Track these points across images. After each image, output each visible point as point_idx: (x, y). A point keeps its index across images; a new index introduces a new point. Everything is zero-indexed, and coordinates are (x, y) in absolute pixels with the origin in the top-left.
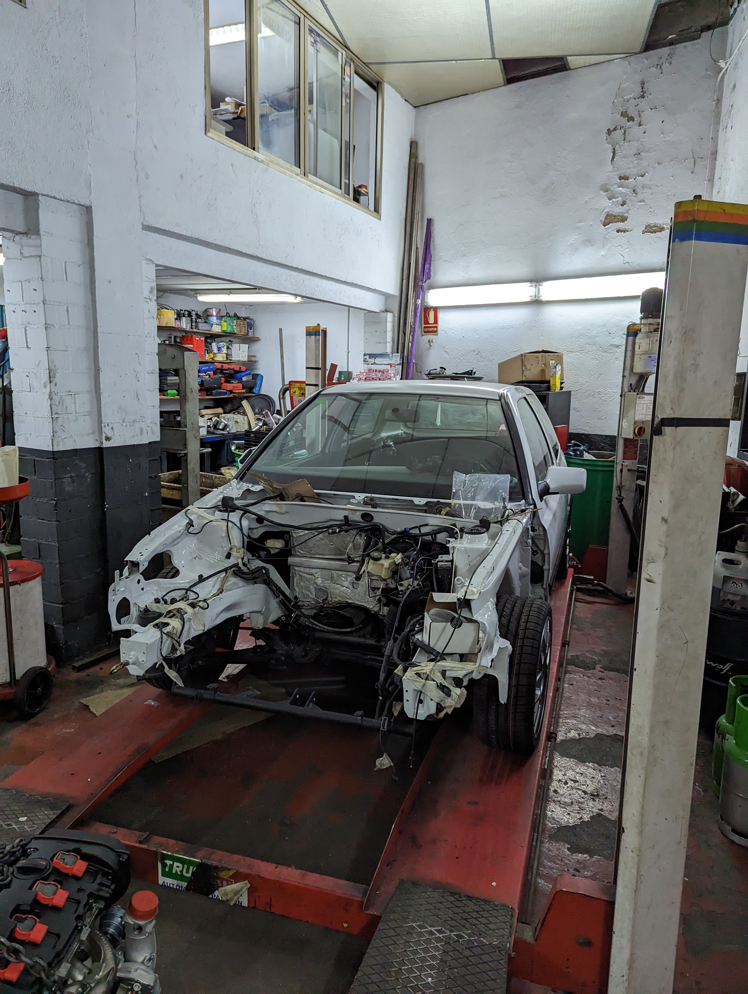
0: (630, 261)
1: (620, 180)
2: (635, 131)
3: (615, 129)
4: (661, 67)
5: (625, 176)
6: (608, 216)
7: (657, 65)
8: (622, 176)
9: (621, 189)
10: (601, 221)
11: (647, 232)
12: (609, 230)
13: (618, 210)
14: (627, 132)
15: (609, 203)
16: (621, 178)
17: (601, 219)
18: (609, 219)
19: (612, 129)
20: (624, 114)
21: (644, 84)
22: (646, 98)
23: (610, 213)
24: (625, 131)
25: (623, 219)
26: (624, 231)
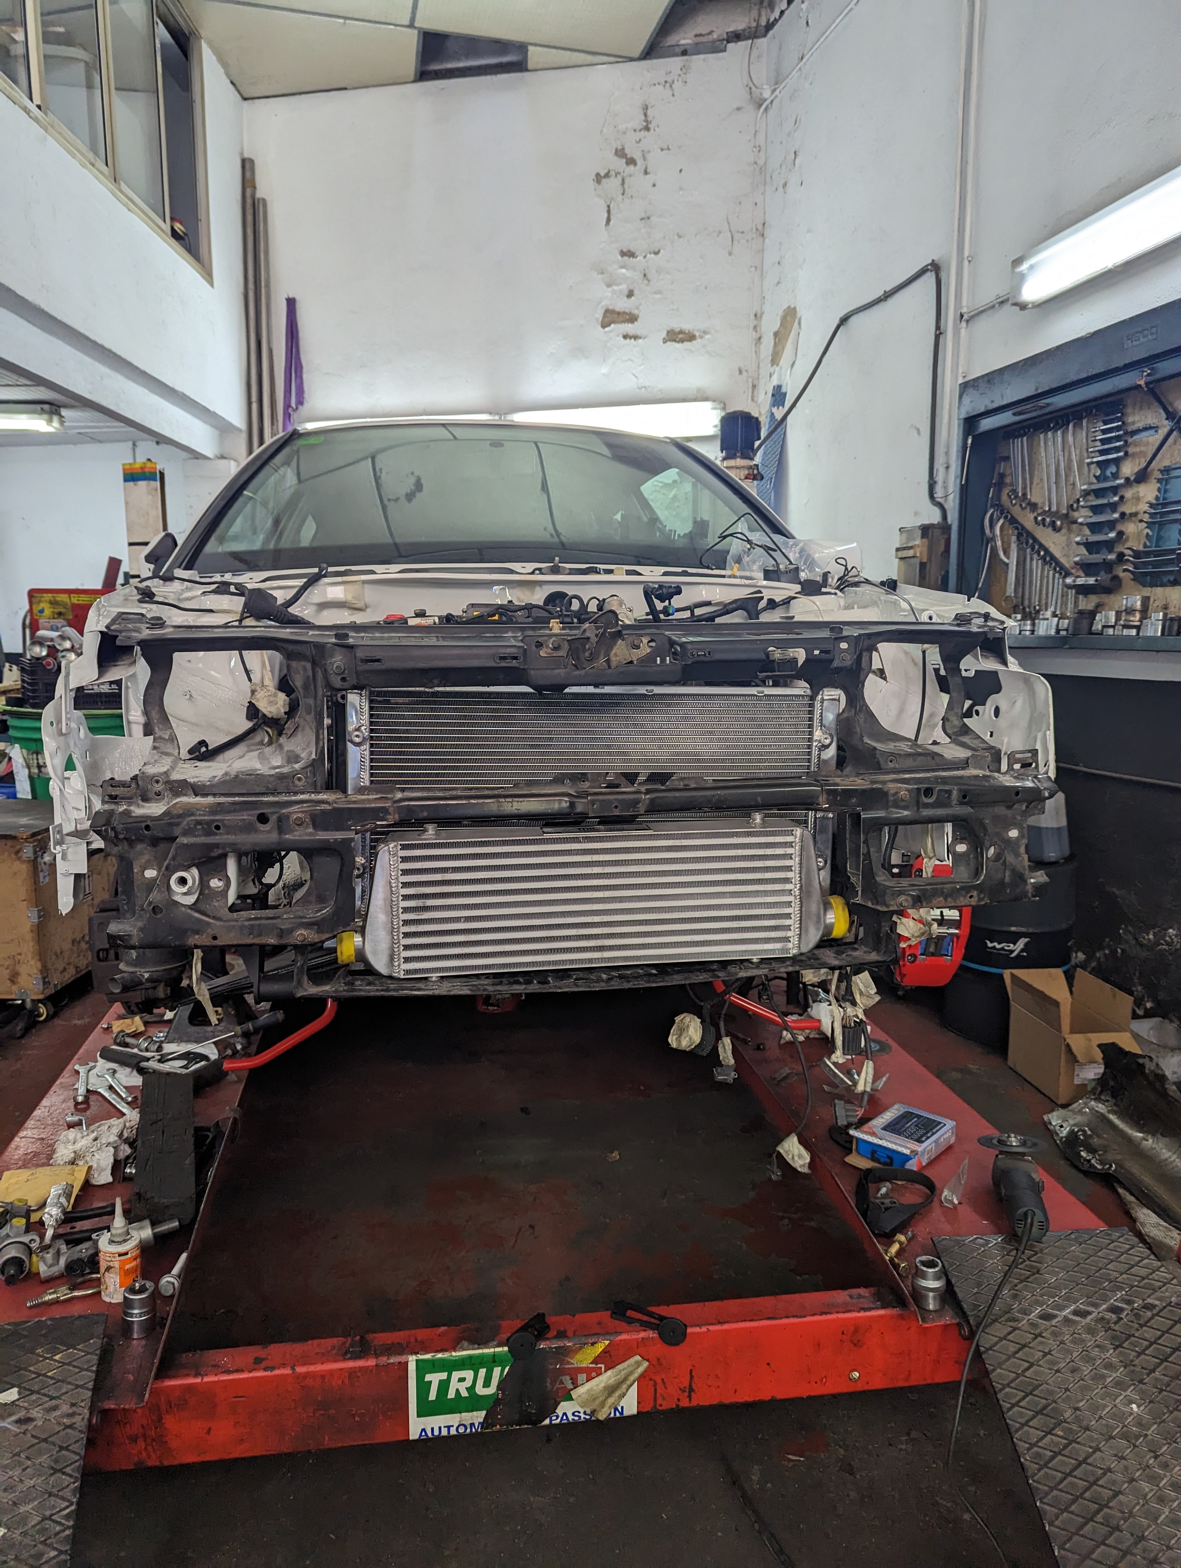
0: (647, 384)
1: (622, 256)
2: (637, 181)
3: (607, 175)
4: (671, 86)
5: (629, 251)
6: (608, 312)
7: (666, 82)
8: (625, 250)
9: (624, 271)
10: (597, 319)
11: (670, 340)
12: (612, 335)
13: (622, 305)
14: (626, 181)
15: (608, 292)
16: (623, 254)
17: (596, 316)
18: (611, 317)
19: (602, 174)
20: (620, 153)
21: (647, 109)
22: (652, 130)
23: (611, 307)
24: (623, 180)
25: (632, 318)
26: (636, 337)
